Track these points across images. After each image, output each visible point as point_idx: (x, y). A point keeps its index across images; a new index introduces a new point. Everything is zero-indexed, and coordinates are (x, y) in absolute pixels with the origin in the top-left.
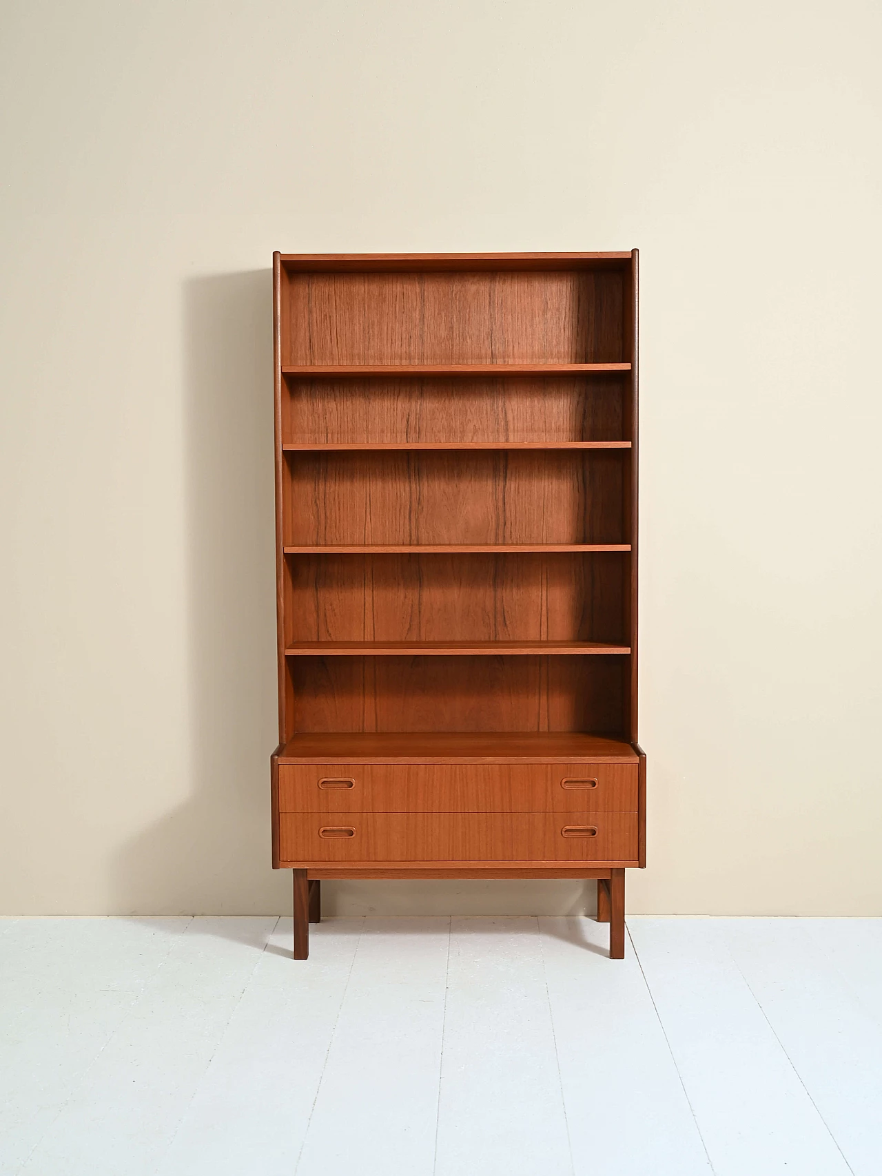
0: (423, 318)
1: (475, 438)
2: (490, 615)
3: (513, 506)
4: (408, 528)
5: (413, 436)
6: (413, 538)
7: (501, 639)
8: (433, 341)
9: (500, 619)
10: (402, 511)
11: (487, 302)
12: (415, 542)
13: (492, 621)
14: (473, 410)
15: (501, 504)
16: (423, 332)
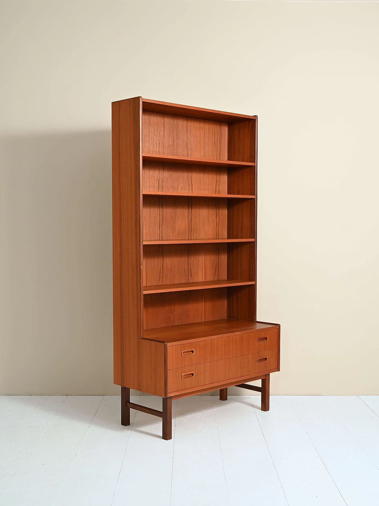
0: (164, 135)
1: (182, 191)
2: (186, 271)
3: (194, 222)
4: (159, 232)
5: (160, 189)
6: (161, 237)
7: (190, 282)
8: (168, 146)
9: (190, 273)
10: (157, 224)
11: (186, 130)
12: (161, 239)
13: (187, 274)
14: (181, 179)
15: (190, 221)
16: (164, 141)
